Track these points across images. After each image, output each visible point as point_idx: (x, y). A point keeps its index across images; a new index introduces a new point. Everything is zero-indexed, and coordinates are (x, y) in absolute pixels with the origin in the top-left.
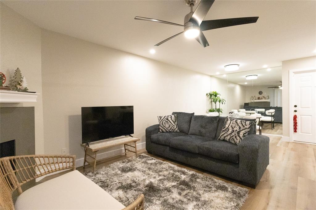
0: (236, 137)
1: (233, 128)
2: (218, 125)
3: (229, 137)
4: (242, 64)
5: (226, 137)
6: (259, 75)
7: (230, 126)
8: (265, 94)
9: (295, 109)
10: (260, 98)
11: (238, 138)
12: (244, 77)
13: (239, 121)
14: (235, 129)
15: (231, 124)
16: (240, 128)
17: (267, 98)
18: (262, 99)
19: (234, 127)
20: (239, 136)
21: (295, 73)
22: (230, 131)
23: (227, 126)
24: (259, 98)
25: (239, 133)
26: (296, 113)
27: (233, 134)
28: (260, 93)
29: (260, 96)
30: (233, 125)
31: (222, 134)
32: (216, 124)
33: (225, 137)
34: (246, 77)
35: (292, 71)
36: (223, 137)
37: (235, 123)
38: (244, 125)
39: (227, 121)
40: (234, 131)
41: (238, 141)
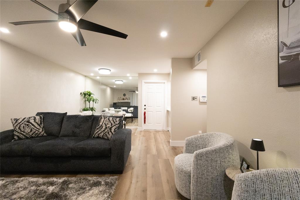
0: (108, 133)
1: (106, 125)
2: (92, 123)
3: (102, 134)
4: (113, 70)
6: (124, 81)
7: (103, 124)
8: (127, 96)
9: (145, 107)
11: (110, 133)
12: (114, 81)
13: (111, 119)
14: (108, 126)
15: (104, 122)
16: (112, 124)
18: (125, 99)
19: (107, 124)
20: (111, 132)
21: (145, 83)
22: (104, 128)
23: (101, 124)
25: (111, 129)
26: (145, 111)
27: (106, 130)
28: (124, 95)
29: (124, 97)
31: (97, 131)
32: (90, 123)
33: (99, 134)
34: (115, 81)
35: (143, 81)
36: (97, 135)
37: (107, 120)
38: (115, 121)
39: (101, 119)
40: (107, 128)
41: (110, 136)
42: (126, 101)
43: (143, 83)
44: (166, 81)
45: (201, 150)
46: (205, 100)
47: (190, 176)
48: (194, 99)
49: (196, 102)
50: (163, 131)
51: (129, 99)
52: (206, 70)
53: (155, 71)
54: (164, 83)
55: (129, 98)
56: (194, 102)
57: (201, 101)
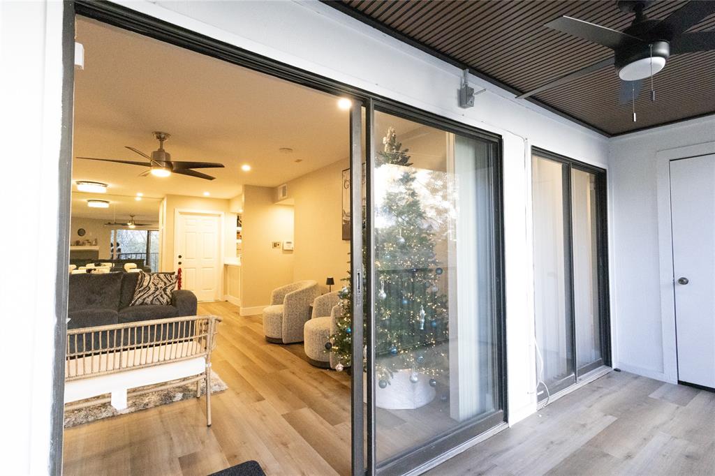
0: (162, 296)
1: (155, 285)
2: (122, 286)
3: (151, 298)
4: (110, 185)
5: (147, 299)
6: (111, 202)
7: (151, 283)
8: (89, 235)
9: (180, 260)
10: (81, 243)
11: (165, 296)
12: (85, 200)
13: (162, 276)
14: (159, 286)
15: (152, 281)
16: (165, 284)
17: (94, 243)
18: (83, 244)
19: (158, 284)
20: (166, 294)
22: (153, 289)
23: (145, 284)
24: (78, 243)
25: (165, 290)
26: (181, 266)
27: (157, 293)
28: (81, 232)
29: (80, 239)
30: (156, 282)
31: (139, 295)
32: (119, 285)
33: (144, 299)
34: (89, 201)
35: (177, 210)
36: (140, 300)
37: (156, 278)
38: (169, 279)
39: (144, 276)
40: (158, 289)
41: (165, 299)
42: (87, 247)
43: (177, 214)
44: (223, 213)
45: (292, 292)
46: (291, 247)
47: (281, 317)
48: (275, 245)
49: (278, 250)
50: (217, 302)
51: (96, 242)
52: (293, 206)
53: (206, 194)
54: (220, 216)
55: (96, 240)
56: (276, 249)
57: (285, 248)
